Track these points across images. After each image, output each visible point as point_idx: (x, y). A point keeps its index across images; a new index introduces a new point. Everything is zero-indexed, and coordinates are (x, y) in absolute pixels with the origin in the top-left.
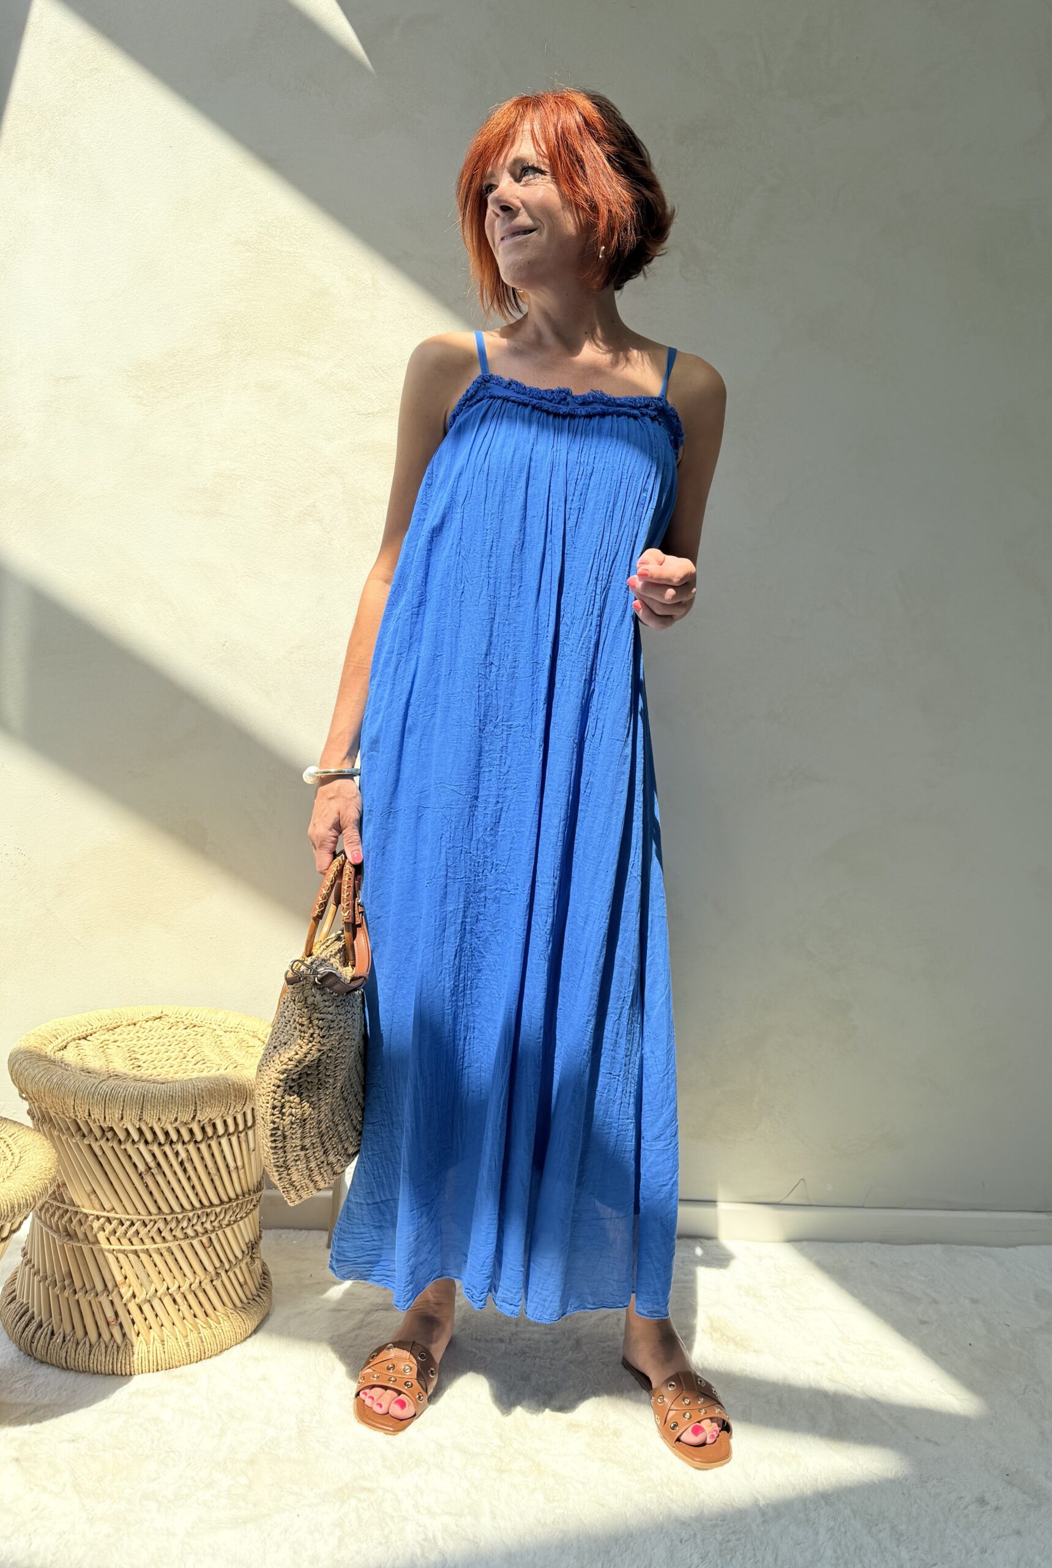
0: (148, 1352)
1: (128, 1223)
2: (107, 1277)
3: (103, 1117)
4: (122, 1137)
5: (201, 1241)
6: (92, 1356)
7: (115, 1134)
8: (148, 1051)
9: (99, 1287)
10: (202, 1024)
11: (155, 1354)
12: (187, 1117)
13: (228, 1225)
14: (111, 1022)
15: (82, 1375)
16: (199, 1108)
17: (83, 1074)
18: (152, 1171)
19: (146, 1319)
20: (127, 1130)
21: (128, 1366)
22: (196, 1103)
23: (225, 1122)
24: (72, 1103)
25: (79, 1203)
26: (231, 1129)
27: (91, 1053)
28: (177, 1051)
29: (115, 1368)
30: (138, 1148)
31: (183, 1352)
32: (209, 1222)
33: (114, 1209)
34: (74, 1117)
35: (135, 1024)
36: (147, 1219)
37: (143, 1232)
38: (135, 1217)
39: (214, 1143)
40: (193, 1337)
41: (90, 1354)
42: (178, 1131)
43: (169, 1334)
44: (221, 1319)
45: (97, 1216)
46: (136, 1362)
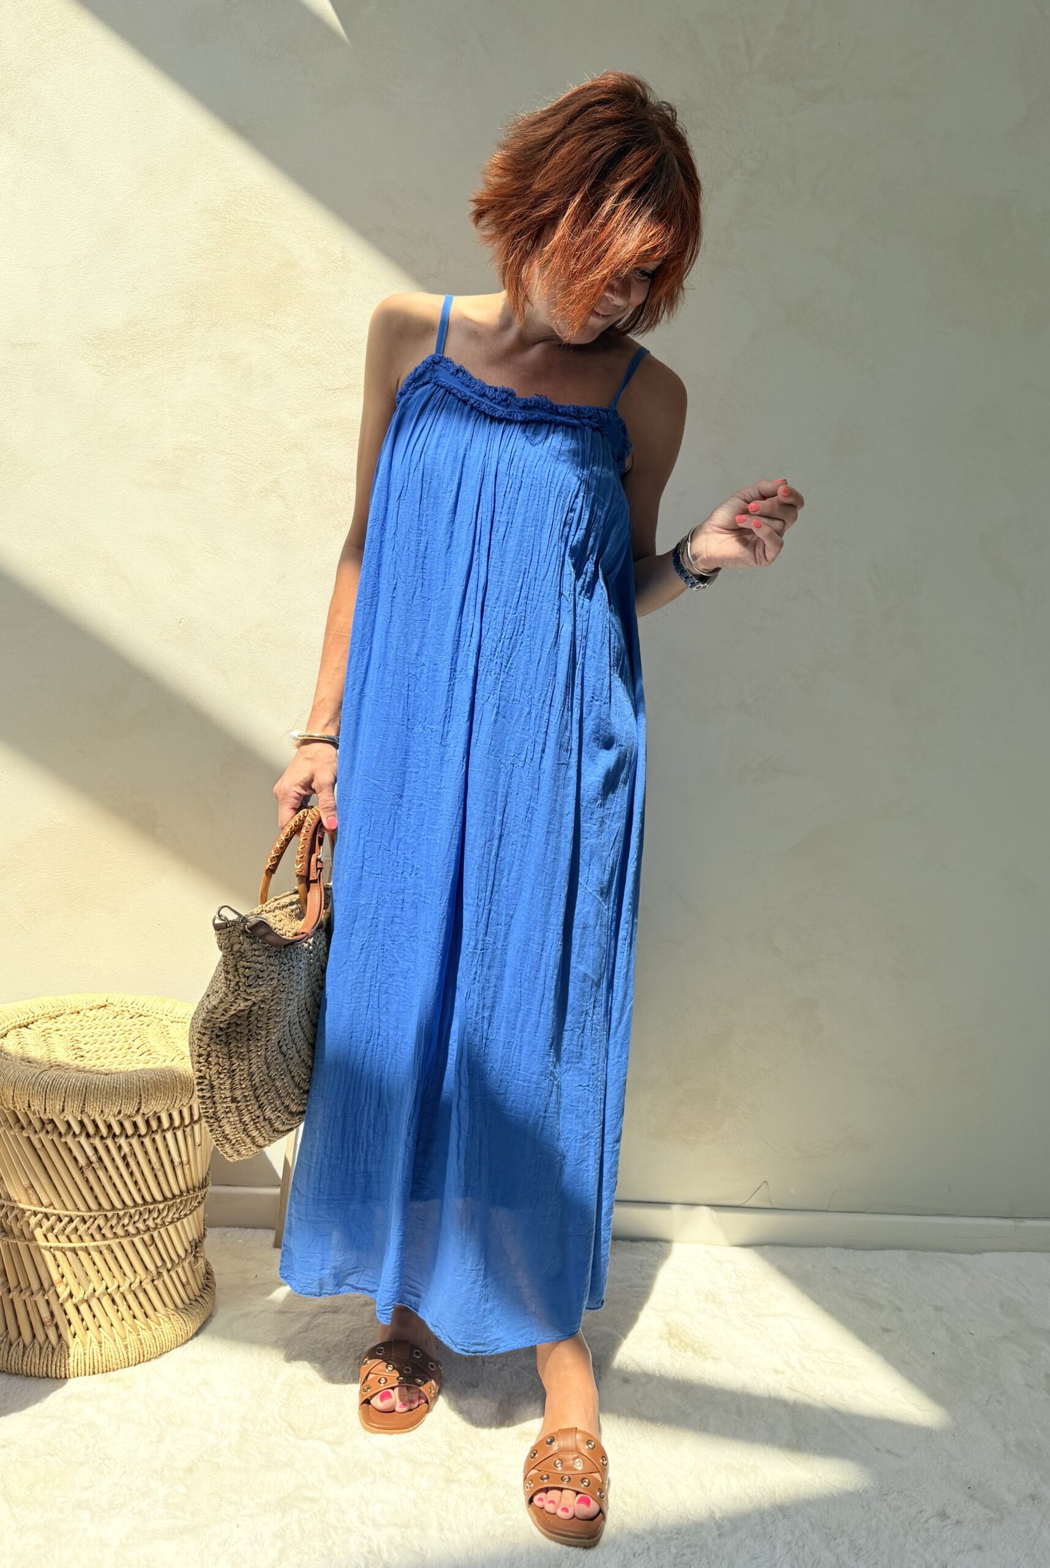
0: (85, 1354)
1: (67, 1219)
2: (44, 1275)
3: (43, 1108)
4: (62, 1128)
5: (143, 1239)
6: (25, 1358)
7: (55, 1126)
8: (91, 1040)
9: (35, 1286)
10: (148, 1014)
11: (91, 1357)
12: (130, 1110)
13: (171, 1223)
14: (54, 1009)
15: (15, 1378)
16: (143, 1100)
17: (23, 1063)
18: (93, 1165)
19: (83, 1320)
20: (68, 1123)
21: (63, 1369)
22: (140, 1096)
23: (170, 1116)
24: (12, 1093)
25: (16, 1198)
26: (177, 1123)
27: (33, 1042)
28: (122, 1041)
29: (49, 1371)
30: (79, 1142)
31: (121, 1355)
32: (151, 1219)
33: (52, 1204)
34: (12, 1108)
35: (78, 1013)
36: (87, 1215)
37: (82, 1228)
38: (74, 1213)
39: (158, 1138)
40: (132, 1338)
41: (23, 1356)
42: (121, 1125)
43: (107, 1335)
44: (161, 1320)
45: (35, 1212)
46: (71, 1364)
